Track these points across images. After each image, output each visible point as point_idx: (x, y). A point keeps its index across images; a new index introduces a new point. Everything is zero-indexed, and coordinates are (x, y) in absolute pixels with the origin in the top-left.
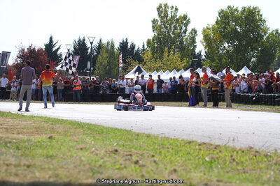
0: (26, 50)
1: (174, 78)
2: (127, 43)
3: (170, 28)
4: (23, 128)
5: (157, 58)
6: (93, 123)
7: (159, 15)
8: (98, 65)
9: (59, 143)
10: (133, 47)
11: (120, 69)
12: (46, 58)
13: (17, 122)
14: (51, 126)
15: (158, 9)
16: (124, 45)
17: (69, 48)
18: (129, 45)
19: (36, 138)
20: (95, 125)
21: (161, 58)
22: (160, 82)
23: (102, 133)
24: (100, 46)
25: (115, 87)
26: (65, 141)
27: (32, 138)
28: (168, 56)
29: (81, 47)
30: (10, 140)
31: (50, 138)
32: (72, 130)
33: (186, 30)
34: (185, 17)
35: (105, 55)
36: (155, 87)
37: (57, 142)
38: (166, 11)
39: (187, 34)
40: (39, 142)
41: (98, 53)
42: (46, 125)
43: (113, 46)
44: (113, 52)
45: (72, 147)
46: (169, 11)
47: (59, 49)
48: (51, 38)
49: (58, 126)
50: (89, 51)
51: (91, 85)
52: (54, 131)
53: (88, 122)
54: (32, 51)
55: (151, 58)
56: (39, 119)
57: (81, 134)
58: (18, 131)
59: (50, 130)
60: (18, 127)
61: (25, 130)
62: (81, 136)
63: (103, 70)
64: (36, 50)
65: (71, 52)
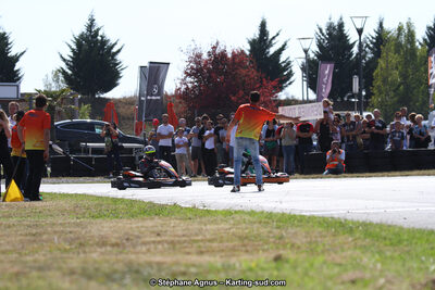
0: (205, 57)
4: (210, 241)
6: (375, 220)
8: (378, 82)
9: (300, 270)
11: (432, 91)
12: (254, 74)
13: (195, 226)
14: (275, 231)
17: (306, 44)
19: (243, 262)
20: (380, 226)
23: (400, 242)
24: (381, 38)
25: (421, 133)
26: (312, 265)
27: (233, 260)
29: (334, 43)
30: (183, 269)
31: (278, 259)
32: (328, 240)
35: (394, 58)
37: (295, 267)
40: (250, 269)
41: (377, 54)
42: (264, 231)
43: (411, 35)
44: (414, 49)
45: (331, 278)
47: (282, 49)
48: (263, 25)
49: (290, 230)
50: (355, 50)
51: (364, 132)
52: (285, 245)
53: (362, 218)
54: (219, 59)
56: (247, 217)
57: (349, 248)
58: (200, 247)
59: (274, 242)
60: (200, 238)
61: (215, 245)
62: (349, 252)
63: (392, 94)
64: (230, 56)
65: (312, 56)
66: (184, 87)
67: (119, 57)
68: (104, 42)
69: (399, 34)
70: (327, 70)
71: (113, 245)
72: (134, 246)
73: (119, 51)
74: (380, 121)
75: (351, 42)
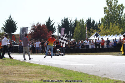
0: (36, 26)
1: (116, 39)
2: (90, 20)
3: (114, 11)
4: (29, 73)
5: (107, 28)
7: (108, 5)
8: (75, 32)
10: (94, 22)
11: (87, 35)
12: (47, 30)
13: (26, 69)
15: (107, 1)
16: (89, 21)
17: (59, 23)
18: (92, 21)
21: (109, 28)
22: (108, 41)
23: (71, 75)
24: (76, 22)
28: (112, 27)
29: (65, 23)
31: (42, 80)
32: (55, 74)
33: (122, 12)
34: (122, 5)
35: (79, 27)
36: (105, 44)
38: (111, 2)
39: (123, 14)
41: (75, 25)
42: (42, 71)
43: (83, 22)
44: (83, 25)
46: (113, 2)
47: (54, 24)
48: (49, 19)
49: (48, 71)
52: (45, 75)
54: (39, 26)
55: (103, 28)
57: (59, 77)
58: (26, 75)
59: (43, 74)
60: (27, 72)
61: (29, 75)
62: (59, 78)
63: (78, 35)
64: (41, 25)
65: (60, 26)
66: (31, 32)
67: (16, 25)
68: (13, 21)
69: (80, 22)
70: (63, 30)
71: (6, 74)
72: (11, 74)
73: (16, 24)
74: (75, 42)
75: (69, 23)
